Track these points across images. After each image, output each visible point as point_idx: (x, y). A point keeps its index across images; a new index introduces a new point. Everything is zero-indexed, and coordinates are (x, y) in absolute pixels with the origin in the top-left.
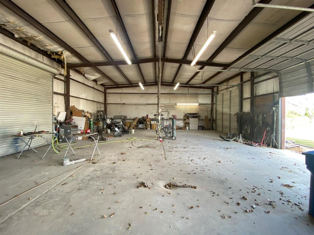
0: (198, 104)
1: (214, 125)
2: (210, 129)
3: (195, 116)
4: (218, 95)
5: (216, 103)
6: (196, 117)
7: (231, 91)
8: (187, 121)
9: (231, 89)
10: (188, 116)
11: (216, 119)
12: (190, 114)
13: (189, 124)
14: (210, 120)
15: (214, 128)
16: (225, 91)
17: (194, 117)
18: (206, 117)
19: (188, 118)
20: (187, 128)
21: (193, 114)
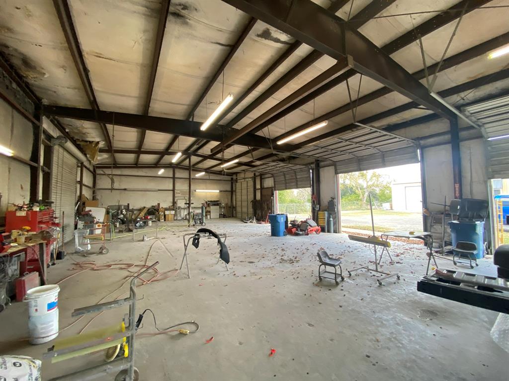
0: (218, 191)
1: (234, 212)
2: (230, 217)
3: (216, 203)
4: (237, 184)
5: (235, 191)
6: (217, 205)
7: (247, 181)
8: (208, 209)
9: (247, 180)
10: (209, 204)
11: (236, 207)
12: (211, 201)
13: (210, 212)
14: (230, 207)
15: (234, 215)
16: (243, 180)
17: (215, 205)
18: (226, 204)
19: (209, 205)
20: (209, 216)
21: (214, 201)
